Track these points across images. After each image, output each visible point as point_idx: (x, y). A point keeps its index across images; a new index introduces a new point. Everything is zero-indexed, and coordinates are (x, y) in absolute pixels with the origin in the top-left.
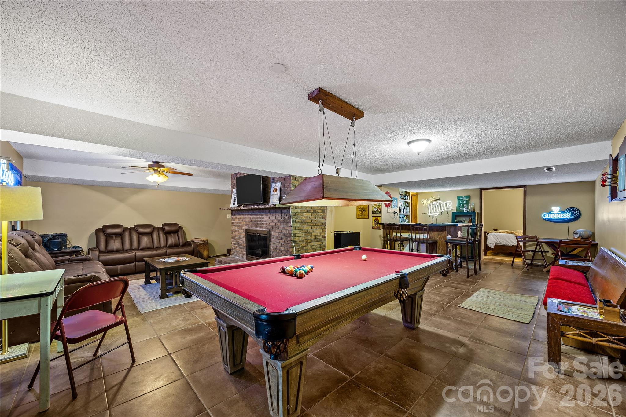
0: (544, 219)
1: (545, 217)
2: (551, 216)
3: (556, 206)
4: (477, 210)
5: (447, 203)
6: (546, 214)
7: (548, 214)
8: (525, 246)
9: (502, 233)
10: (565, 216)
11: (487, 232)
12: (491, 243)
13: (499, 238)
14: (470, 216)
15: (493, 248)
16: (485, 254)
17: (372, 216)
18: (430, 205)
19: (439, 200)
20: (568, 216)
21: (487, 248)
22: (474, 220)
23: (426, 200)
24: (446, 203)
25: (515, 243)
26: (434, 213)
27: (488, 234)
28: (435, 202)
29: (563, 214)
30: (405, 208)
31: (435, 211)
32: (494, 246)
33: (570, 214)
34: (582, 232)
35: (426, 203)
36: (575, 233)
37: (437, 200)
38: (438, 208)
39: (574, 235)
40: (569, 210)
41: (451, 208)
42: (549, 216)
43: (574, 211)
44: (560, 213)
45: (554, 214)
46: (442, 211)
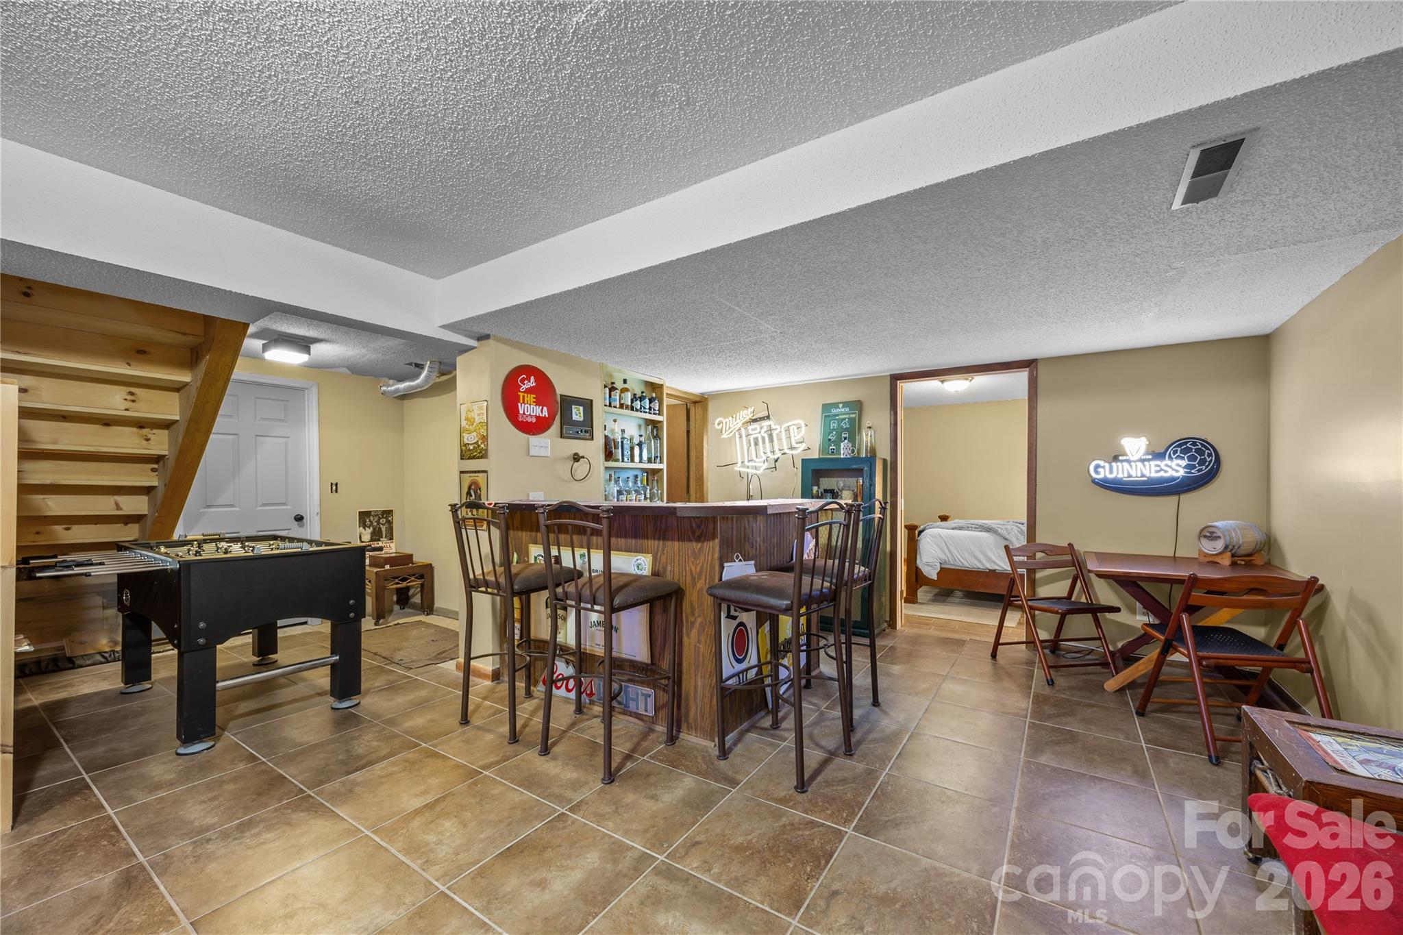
0: (1094, 481)
1: (1097, 472)
2: (1120, 472)
3: (1136, 433)
4: (884, 452)
5: (791, 428)
6: (1102, 463)
7: (1110, 463)
8: (1034, 580)
9: (961, 528)
10: (1166, 472)
11: (915, 527)
12: (928, 564)
13: (951, 548)
14: (858, 473)
15: (935, 577)
16: (911, 598)
17: (462, 472)
18: (741, 437)
19: (768, 417)
20: (1177, 471)
21: (916, 578)
22: (871, 485)
23: (727, 420)
24: (788, 430)
25: (1003, 565)
26: (754, 464)
27: (921, 532)
28: (756, 425)
29: (1158, 463)
30: (640, 445)
31: (754, 458)
32: (938, 574)
33: (1184, 463)
34: (1235, 530)
35: (730, 428)
36: (1205, 536)
37: (762, 419)
38: (764, 447)
39: (1204, 541)
40: (1179, 446)
41: (803, 446)
42: (1111, 472)
43: (1197, 451)
44: (1149, 460)
45: (1129, 461)
46: (776, 457)
